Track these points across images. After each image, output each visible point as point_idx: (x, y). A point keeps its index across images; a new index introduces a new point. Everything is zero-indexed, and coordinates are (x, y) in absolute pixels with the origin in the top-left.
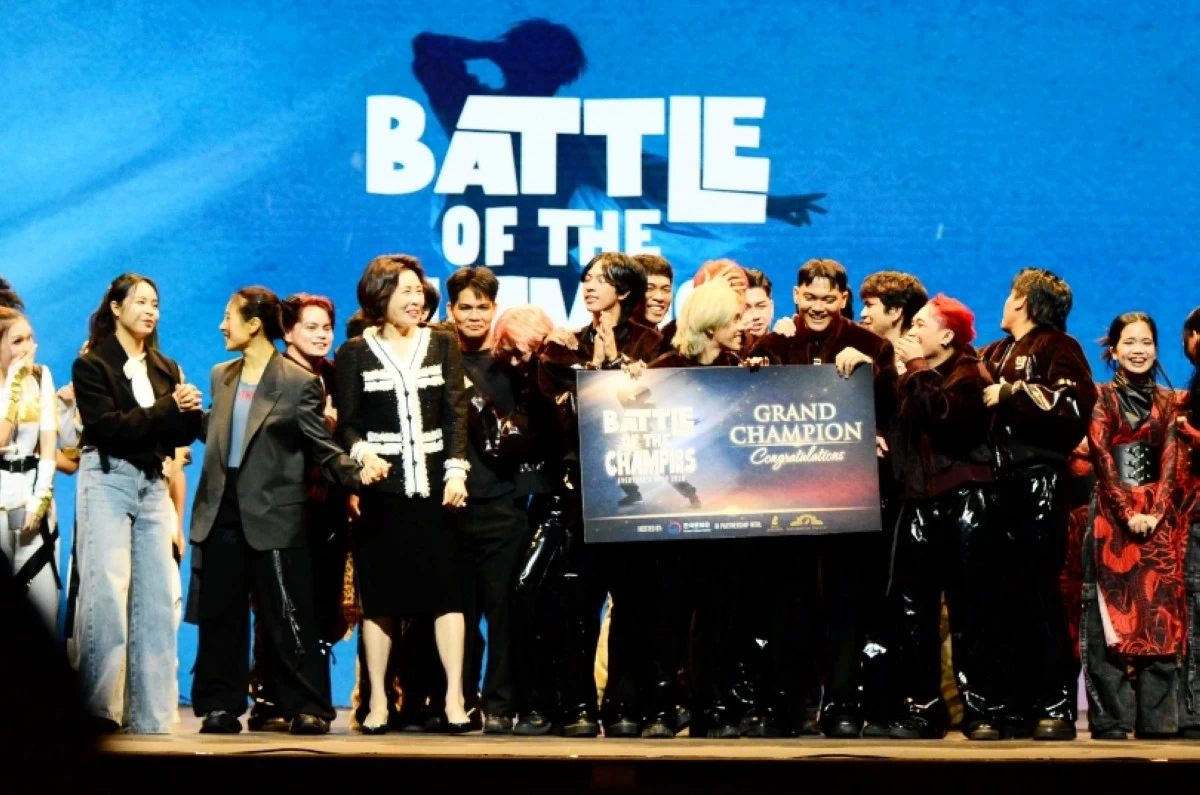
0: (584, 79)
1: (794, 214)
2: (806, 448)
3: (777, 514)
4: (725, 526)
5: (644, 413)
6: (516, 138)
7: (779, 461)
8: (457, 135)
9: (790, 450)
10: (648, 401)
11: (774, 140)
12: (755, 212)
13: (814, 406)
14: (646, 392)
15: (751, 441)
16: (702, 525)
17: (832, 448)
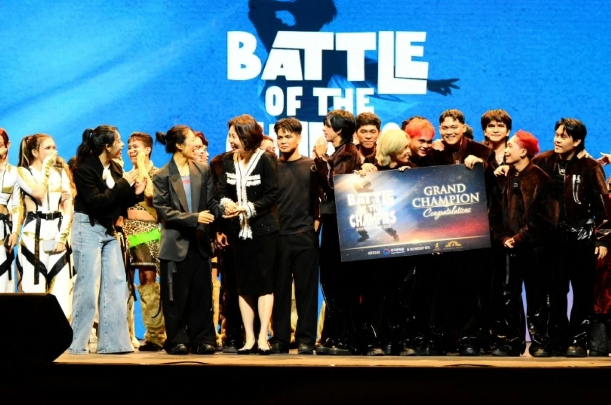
1: (443, 89)
2: (451, 208)
3: (439, 242)
4: (412, 249)
5: (368, 195)
6: (302, 52)
7: (437, 215)
9: (443, 209)
10: (370, 188)
11: (430, 54)
12: (421, 88)
13: (454, 186)
14: (368, 184)
15: (423, 205)
16: (400, 249)
17: (464, 206)
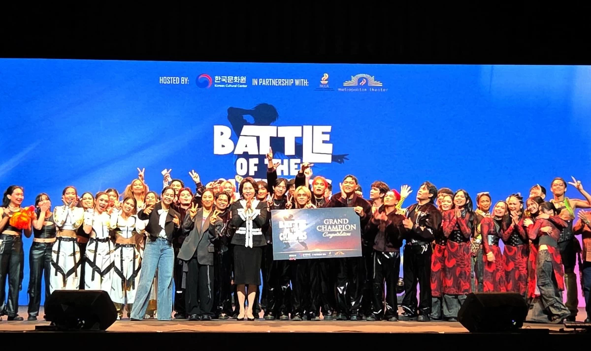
0: (278, 120)
1: (339, 160)
2: (339, 232)
3: (331, 251)
4: (315, 255)
5: (291, 222)
6: (258, 138)
7: (331, 235)
8: (240, 137)
9: (335, 233)
10: (293, 218)
11: (334, 139)
12: (328, 159)
13: (342, 220)
14: (291, 216)
15: (323, 230)
16: (308, 254)
17: (347, 232)
